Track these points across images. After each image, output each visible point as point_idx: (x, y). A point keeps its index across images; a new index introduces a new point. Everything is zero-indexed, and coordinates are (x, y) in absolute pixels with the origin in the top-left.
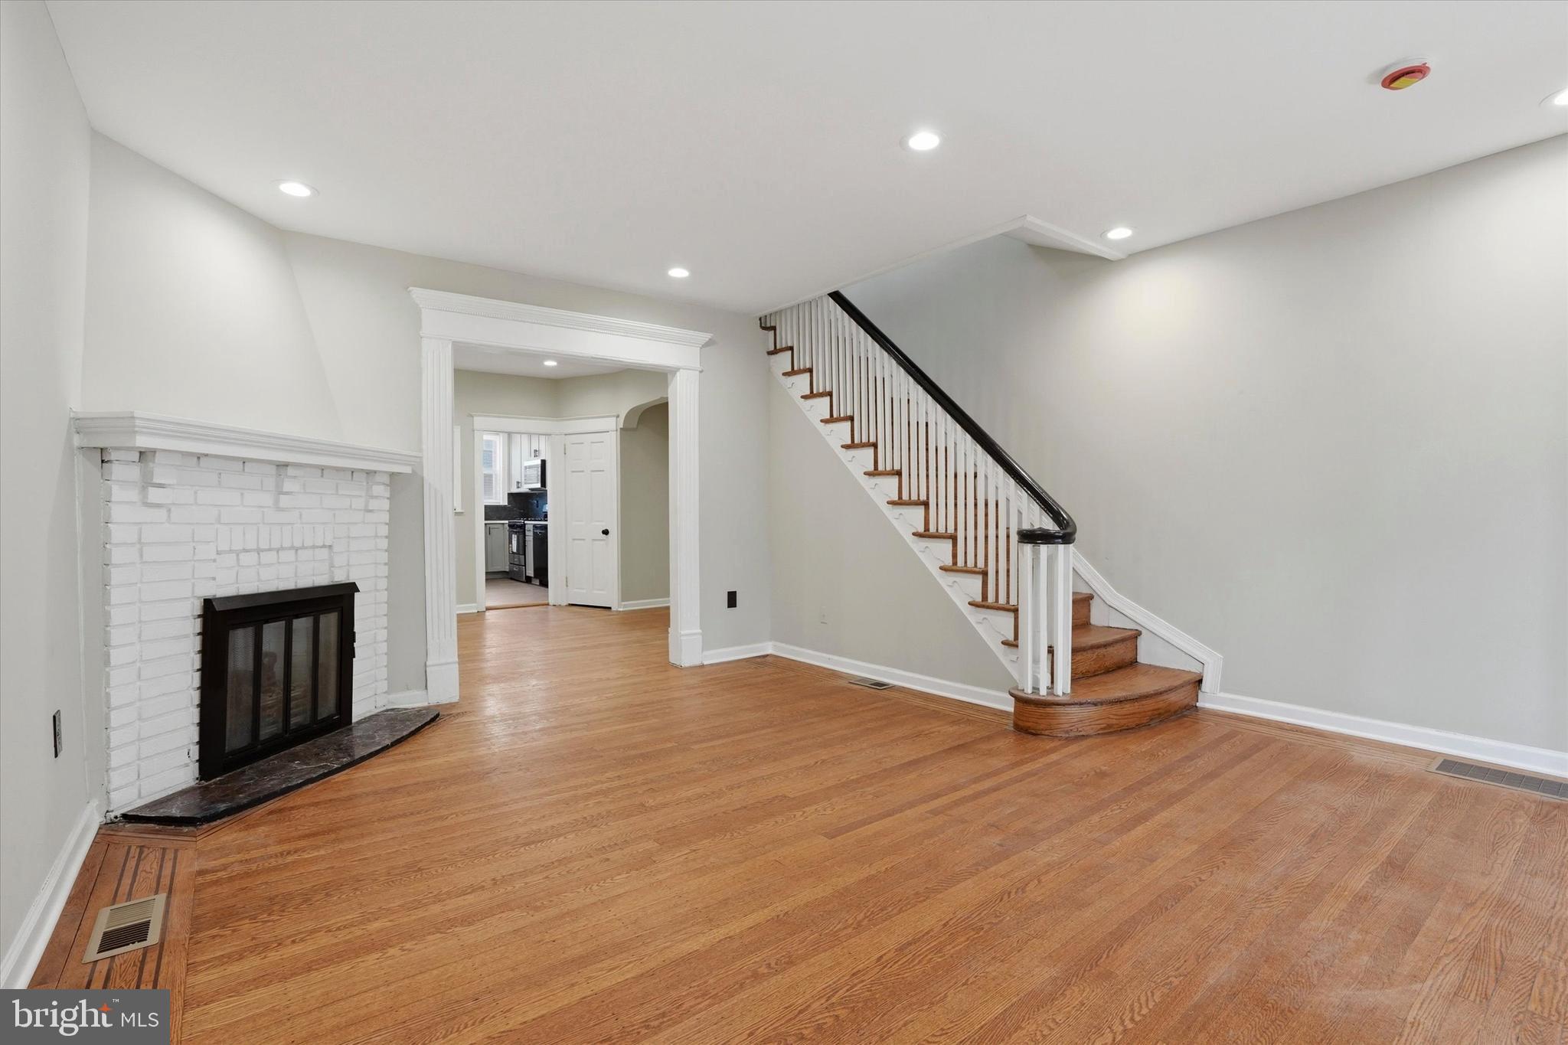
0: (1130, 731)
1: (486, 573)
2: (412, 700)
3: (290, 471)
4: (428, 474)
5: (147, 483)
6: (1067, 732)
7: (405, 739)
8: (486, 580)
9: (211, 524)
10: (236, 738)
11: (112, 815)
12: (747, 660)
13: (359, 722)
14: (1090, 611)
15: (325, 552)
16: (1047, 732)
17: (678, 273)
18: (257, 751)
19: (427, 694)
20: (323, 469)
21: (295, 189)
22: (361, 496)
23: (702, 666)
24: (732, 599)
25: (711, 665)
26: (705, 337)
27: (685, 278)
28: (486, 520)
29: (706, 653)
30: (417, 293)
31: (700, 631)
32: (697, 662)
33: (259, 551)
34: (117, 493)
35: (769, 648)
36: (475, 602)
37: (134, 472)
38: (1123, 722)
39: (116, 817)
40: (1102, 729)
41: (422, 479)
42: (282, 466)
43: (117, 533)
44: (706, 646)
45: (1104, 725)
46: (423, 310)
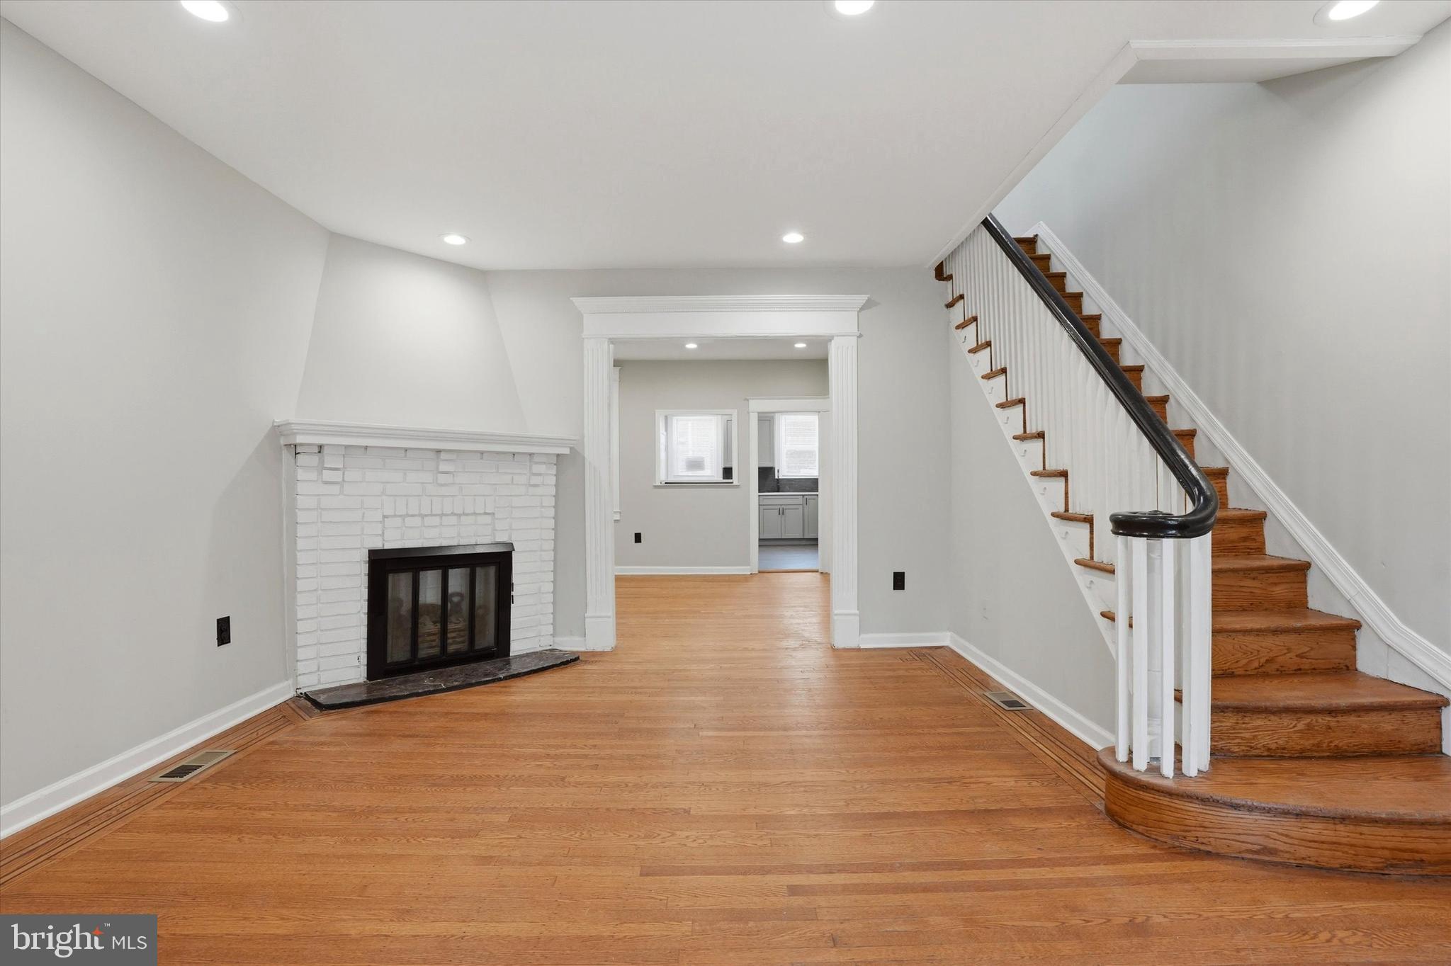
0: (1324, 872)
1: (760, 540)
2: (569, 644)
3: (443, 456)
4: (589, 453)
5: (322, 468)
6: (1176, 838)
7: (523, 676)
8: (759, 546)
9: (379, 496)
10: (397, 651)
11: (299, 691)
12: (911, 650)
13: (516, 657)
14: (1354, 648)
15: (488, 519)
16: (1141, 829)
17: (793, 238)
18: (414, 666)
19: (585, 641)
20: (482, 453)
21: (455, 239)
22: (525, 474)
23: (859, 650)
24: (899, 581)
25: (866, 650)
26: (862, 299)
27: (802, 242)
28: (759, 492)
29: (863, 636)
30: (578, 301)
31: (857, 612)
32: (853, 645)
33: (423, 516)
34: (301, 474)
35: (944, 639)
36: (749, 565)
37: (314, 460)
38: (1303, 852)
39: (301, 694)
40: (1248, 851)
41: (584, 458)
42: (439, 451)
43: (302, 502)
44: (862, 630)
45: (1259, 847)
46: (584, 315)
